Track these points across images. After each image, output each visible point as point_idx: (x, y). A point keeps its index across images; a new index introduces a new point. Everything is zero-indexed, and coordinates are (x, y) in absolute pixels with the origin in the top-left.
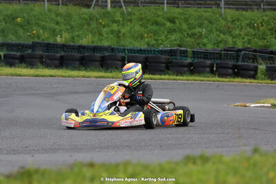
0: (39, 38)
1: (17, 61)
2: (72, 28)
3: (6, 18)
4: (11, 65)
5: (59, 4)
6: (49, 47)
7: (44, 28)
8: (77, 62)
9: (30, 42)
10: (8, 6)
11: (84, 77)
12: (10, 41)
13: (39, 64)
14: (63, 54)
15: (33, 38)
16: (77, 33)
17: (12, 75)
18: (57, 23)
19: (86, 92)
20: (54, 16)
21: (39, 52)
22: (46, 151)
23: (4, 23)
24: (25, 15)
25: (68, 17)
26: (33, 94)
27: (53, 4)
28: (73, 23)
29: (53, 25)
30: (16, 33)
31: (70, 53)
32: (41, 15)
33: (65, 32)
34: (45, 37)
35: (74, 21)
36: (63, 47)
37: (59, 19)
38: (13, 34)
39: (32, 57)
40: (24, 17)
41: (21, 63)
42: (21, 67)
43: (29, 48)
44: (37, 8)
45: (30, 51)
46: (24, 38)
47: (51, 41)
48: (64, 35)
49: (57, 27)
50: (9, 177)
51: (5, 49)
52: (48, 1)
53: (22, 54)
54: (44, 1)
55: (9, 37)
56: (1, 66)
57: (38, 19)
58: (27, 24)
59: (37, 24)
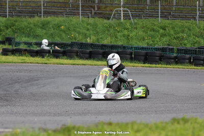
0: (75, 39)
1: (61, 54)
2: (97, 32)
3: (54, 26)
4: (57, 57)
5: (89, 17)
6: (82, 45)
7: (79, 33)
8: (101, 56)
9: (69, 42)
10: (56, 18)
12: (56, 41)
13: (75, 57)
14: (91, 50)
15: (71, 39)
16: (101, 36)
17: (57, 64)
18: (88, 30)
20: (85, 25)
21: (75, 49)
22: (79, 114)
23: (52, 30)
24: (66, 24)
25: (95, 26)
26: (71, 76)
27: (85, 17)
28: (98, 30)
29: (85, 31)
30: (60, 36)
31: (96, 50)
32: (77, 24)
33: (93, 35)
34: (80, 39)
35: (99, 28)
36: (92, 45)
37: (89, 27)
38: (58, 37)
39: (71, 52)
40: (66, 26)
41: (64, 56)
42: (64, 59)
43: (69, 46)
44: (74, 20)
45: (69, 48)
46: (65, 39)
47: (84, 41)
48: (92, 37)
49: (88, 32)
50: (55, 131)
52: (82, 15)
53: (64, 50)
54: (79, 15)
55: (56, 39)
56: (51, 58)
57: (75, 27)
58: (68, 31)
59: (74, 30)
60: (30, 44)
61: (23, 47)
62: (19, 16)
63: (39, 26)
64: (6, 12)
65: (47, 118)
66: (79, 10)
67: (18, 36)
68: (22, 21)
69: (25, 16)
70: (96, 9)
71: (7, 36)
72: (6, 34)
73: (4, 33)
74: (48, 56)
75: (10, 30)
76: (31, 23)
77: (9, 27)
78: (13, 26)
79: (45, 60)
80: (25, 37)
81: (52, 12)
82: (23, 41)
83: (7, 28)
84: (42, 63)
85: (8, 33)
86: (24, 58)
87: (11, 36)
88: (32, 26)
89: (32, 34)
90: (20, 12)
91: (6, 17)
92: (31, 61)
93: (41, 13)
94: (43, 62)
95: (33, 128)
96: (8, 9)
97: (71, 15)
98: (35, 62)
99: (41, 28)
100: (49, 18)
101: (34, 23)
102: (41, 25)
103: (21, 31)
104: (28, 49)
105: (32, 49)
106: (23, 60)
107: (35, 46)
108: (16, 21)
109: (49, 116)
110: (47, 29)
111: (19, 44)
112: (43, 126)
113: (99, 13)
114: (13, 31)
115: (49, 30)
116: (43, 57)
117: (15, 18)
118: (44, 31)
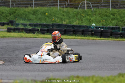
0: (55, 22)
1: (46, 32)
2: (70, 17)
3: (41, 13)
4: (43, 33)
5: (64, 7)
6: (59, 26)
7: (58, 18)
8: (72, 32)
9: (51, 23)
10: (42, 8)
11: (75, 39)
12: (43, 23)
14: (66, 29)
15: (53, 22)
16: (72, 20)
17: (43, 38)
18: (63, 15)
19: (76, 45)
20: (62, 13)
21: (55, 28)
22: (58, 71)
23: (40, 15)
24: (49, 12)
25: (68, 13)
27: (61, 7)
28: (70, 16)
29: (61, 16)
30: (45, 20)
31: (69, 28)
32: (57, 12)
33: (67, 19)
34: (58, 21)
35: (71, 15)
36: (66, 26)
37: (64, 14)
38: (44, 20)
40: (49, 13)
42: (47, 34)
43: (51, 26)
44: (54, 9)
46: (49, 22)
47: (61, 23)
48: (66, 21)
49: (63, 17)
50: (42, 82)
51: (40, 26)
52: (59, 6)
53: (48, 29)
54: (58, 6)
55: (42, 21)
56: (39, 34)
57: (55, 14)
58: (50, 16)
59: (54, 16)
60: (25, 25)
61: (21, 27)
62: (18, 6)
63: (31, 13)
64: (10, 4)
65: (36, 73)
66: (58, 3)
67: (17, 20)
68: (20, 10)
69: (22, 6)
70: (69, 2)
71: (11, 20)
72: (10, 18)
73: (8, 18)
74: (37, 33)
75: (12, 15)
76: (26, 11)
77: (12, 14)
78: (14, 13)
79: (35, 35)
80: (22, 20)
81: (40, 4)
82: (21, 23)
83: (11, 15)
84: (33, 38)
85: (11, 18)
86: (22, 34)
87: (13, 20)
88: (27, 13)
89: (27, 18)
90: (19, 4)
91: (10, 7)
92: (26, 36)
93: (33, 5)
94: (34, 36)
95: (27, 80)
96: (11, 2)
97: (52, 6)
98: (28, 36)
99: (33, 14)
100: (38, 8)
101: (28, 11)
102: (33, 13)
103: (20, 16)
104: (24, 28)
105: (27, 28)
106: (21, 35)
107: (29, 26)
108: (16, 10)
109: (38, 72)
110: (37, 15)
111: (18, 25)
112: (34, 78)
113: (71, 5)
114: (14, 16)
115: (38, 16)
116: (34, 33)
117: (15, 8)
118: (35, 16)
